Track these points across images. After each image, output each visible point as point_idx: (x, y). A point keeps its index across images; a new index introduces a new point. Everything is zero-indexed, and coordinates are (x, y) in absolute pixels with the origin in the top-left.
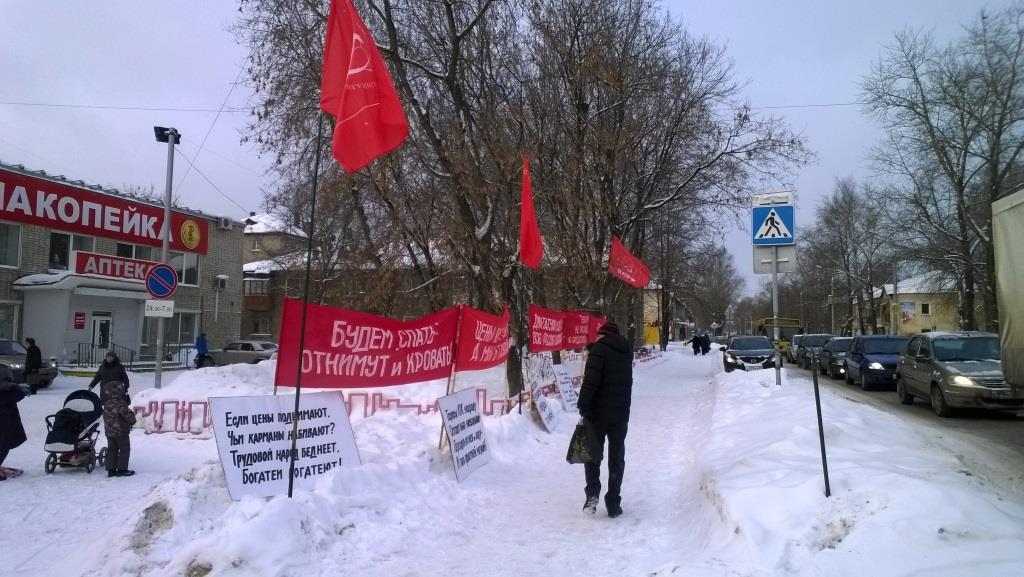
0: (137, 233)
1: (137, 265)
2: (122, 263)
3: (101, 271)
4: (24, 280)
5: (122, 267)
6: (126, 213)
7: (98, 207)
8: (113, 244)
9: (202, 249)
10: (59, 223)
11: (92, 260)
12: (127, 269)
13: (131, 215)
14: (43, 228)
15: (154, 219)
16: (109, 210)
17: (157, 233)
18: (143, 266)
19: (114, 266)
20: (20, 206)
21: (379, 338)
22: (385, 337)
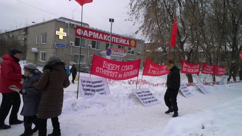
0: (122, 43)
1: (121, 50)
3: (114, 51)
4: (101, 52)
5: (118, 50)
6: (120, 39)
7: (115, 38)
8: (117, 45)
9: (135, 46)
10: (108, 41)
11: (112, 48)
12: (119, 51)
13: (121, 39)
14: (105, 42)
15: (125, 40)
16: (117, 38)
17: (126, 43)
18: (122, 50)
19: (116, 50)
20: (101, 38)
21: (115, 67)
22: (117, 67)
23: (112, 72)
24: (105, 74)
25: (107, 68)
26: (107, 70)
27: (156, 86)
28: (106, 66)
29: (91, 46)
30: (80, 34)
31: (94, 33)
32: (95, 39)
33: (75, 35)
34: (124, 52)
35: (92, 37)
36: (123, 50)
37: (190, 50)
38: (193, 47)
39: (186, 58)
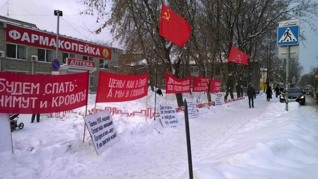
0: (89, 53)
1: (87, 62)
2: (82, 62)
3: (75, 64)
5: (82, 63)
6: (85, 47)
7: (76, 45)
8: (82, 56)
9: (109, 58)
10: (65, 50)
11: (72, 61)
12: (83, 64)
13: (87, 47)
14: (60, 51)
15: (94, 48)
16: (80, 45)
17: (95, 53)
18: (89, 63)
19: (79, 63)
20: (53, 45)
21: (29, 88)
22: (34, 88)
23: (23, 98)
24: (6, 106)
25: (9, 92)
26: (11, 97)
27: (131, 116)
28: (7, 87)
29: (36, 57)
30: (15, 38)
31: (41, 37)
32: (42, 46)
33: (6, 40)
34: (92, 66)
35: (37, 43)
36: (91, 63)
37: (178, 60)
38: (181, 56)
39: (174, 72)
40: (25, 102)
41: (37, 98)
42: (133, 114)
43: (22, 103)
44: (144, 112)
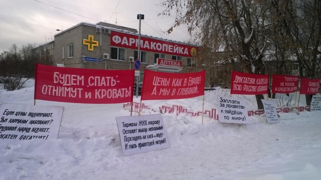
0: (178, 52)
2: (170, 61)
4: (147, 67)
5: (171, 63)
7: (167, 45)
8: (171, 56)
10: (156, 51)
11: (162, 61)
13: (176, 47)
16: (170, 46)
17: (183, 52)
18: (177, 62)
20: (147, 46)
21: (76, 80)
23: (72, 88)
24: (59, 95)
25: (62, 83)
27: (196, 116)
28: (60, 79)
29: (133, 58)
30: (117, 42)
31: (138, 40)
33: (110, 44)
35: (134, 45)
36: (179, 63)
37: (259, 56)
38: (263, 51)
39: (254, 69)
40: (73, 92)
41: (82, 89)
42: (198, 114)
43: (72, 92)
44: (208, 113)
